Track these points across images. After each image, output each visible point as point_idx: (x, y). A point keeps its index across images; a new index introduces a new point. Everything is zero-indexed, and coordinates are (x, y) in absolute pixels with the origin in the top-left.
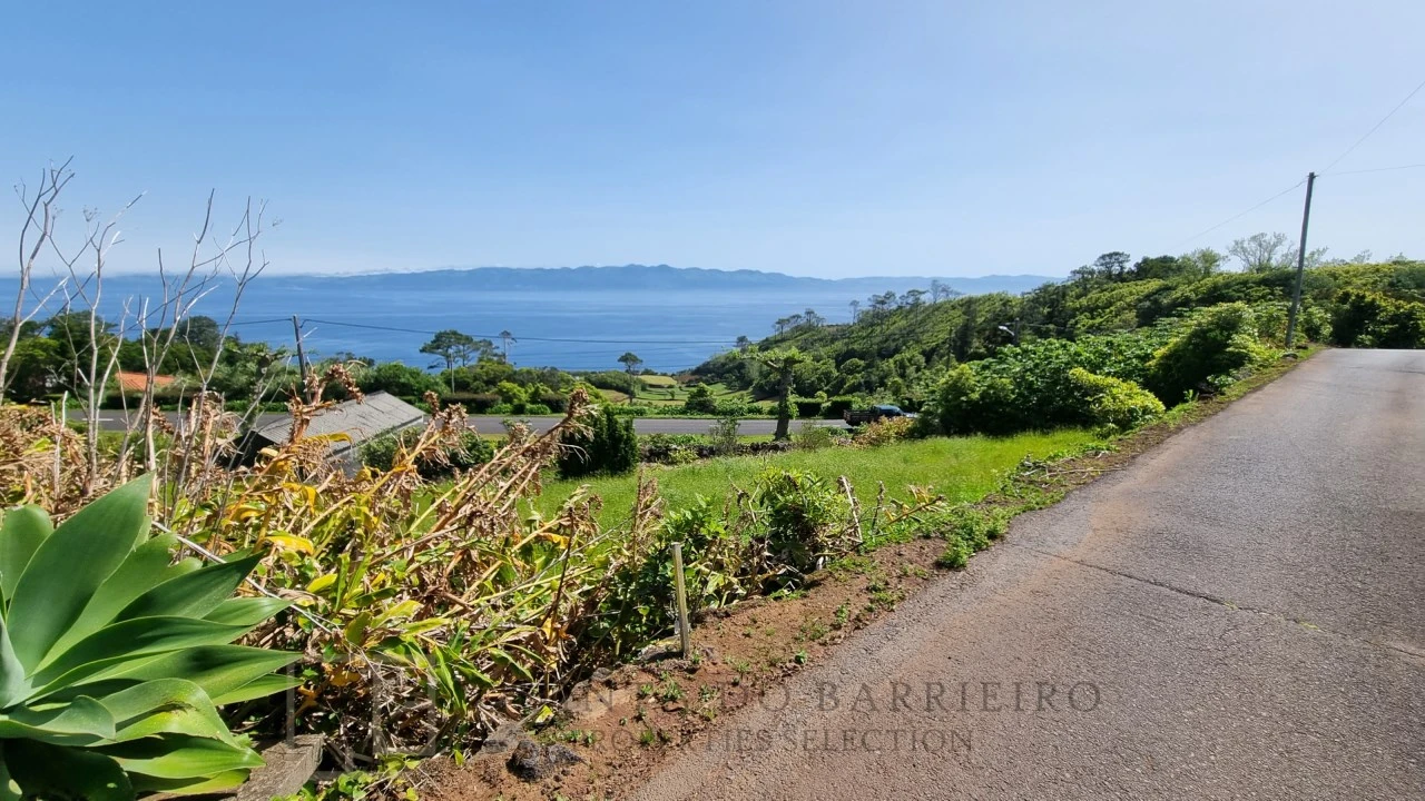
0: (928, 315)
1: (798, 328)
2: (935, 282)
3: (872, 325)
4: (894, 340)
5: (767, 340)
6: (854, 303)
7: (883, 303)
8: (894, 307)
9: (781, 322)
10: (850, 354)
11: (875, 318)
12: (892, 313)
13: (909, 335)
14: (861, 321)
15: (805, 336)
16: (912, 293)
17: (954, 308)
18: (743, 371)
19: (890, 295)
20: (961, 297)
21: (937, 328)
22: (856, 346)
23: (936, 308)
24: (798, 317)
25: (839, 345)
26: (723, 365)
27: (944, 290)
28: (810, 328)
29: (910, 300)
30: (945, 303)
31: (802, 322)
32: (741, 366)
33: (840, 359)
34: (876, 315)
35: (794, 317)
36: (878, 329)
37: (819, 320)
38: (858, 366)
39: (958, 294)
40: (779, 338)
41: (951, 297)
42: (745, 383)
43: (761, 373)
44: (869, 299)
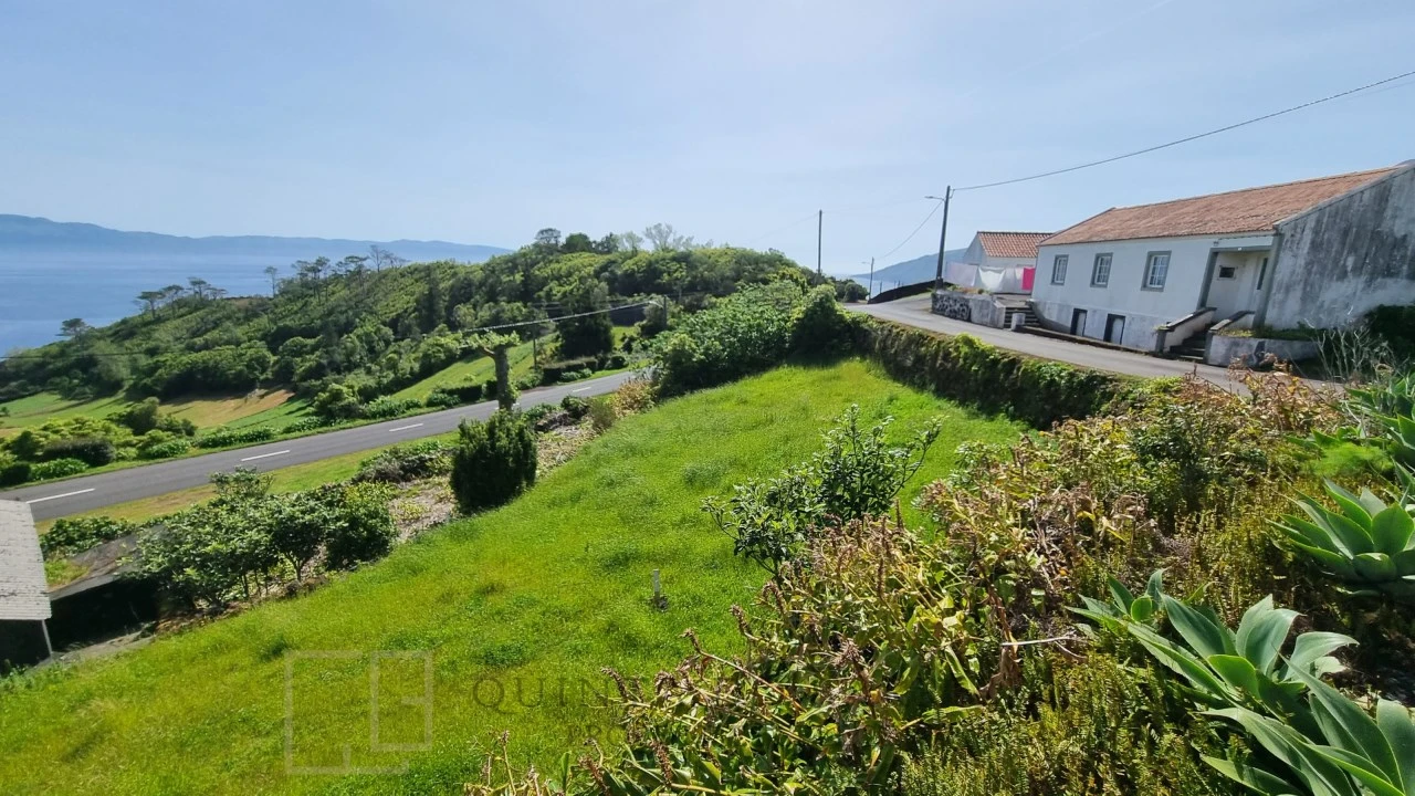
0: (375, 284)
1: (181, 303)
2: (374, 247)
3: (303, 296)
4: (342, 313)
5: (124, 322)
6: (270, 270)
7: (315, 270)
8: (330, 273)
9: (147, 296)
10: (286, 333)
11: (305, 288)
12: (326, 283)
13: (360, 306)
14: (283, 293)
15: (200, 313)
16: (351, 259)
17: (403, 276)
18: (95, 371)
19: (321, 262)
20: (407, 265)
21: (391, 297)
22: (288, 322)
23: (383, 276)
24: (178, 288)
25: (263, 321)
26: (41, 366)
27: (387, 257)
28: (201, 304)
29: (352, 267)
30: (391, 270)
31: (182, 295)
32: (87, 364)
33: (274, 340)
34: (305, 285)
35: (170, 288)
36: (314, 301)
37: (215, 291)
38: (306, 346)
39: (404, 261)
40: (149, 317)
41: (397, 264)
42: (106, 387)
43: (135, 370)
44: (293, 266)
